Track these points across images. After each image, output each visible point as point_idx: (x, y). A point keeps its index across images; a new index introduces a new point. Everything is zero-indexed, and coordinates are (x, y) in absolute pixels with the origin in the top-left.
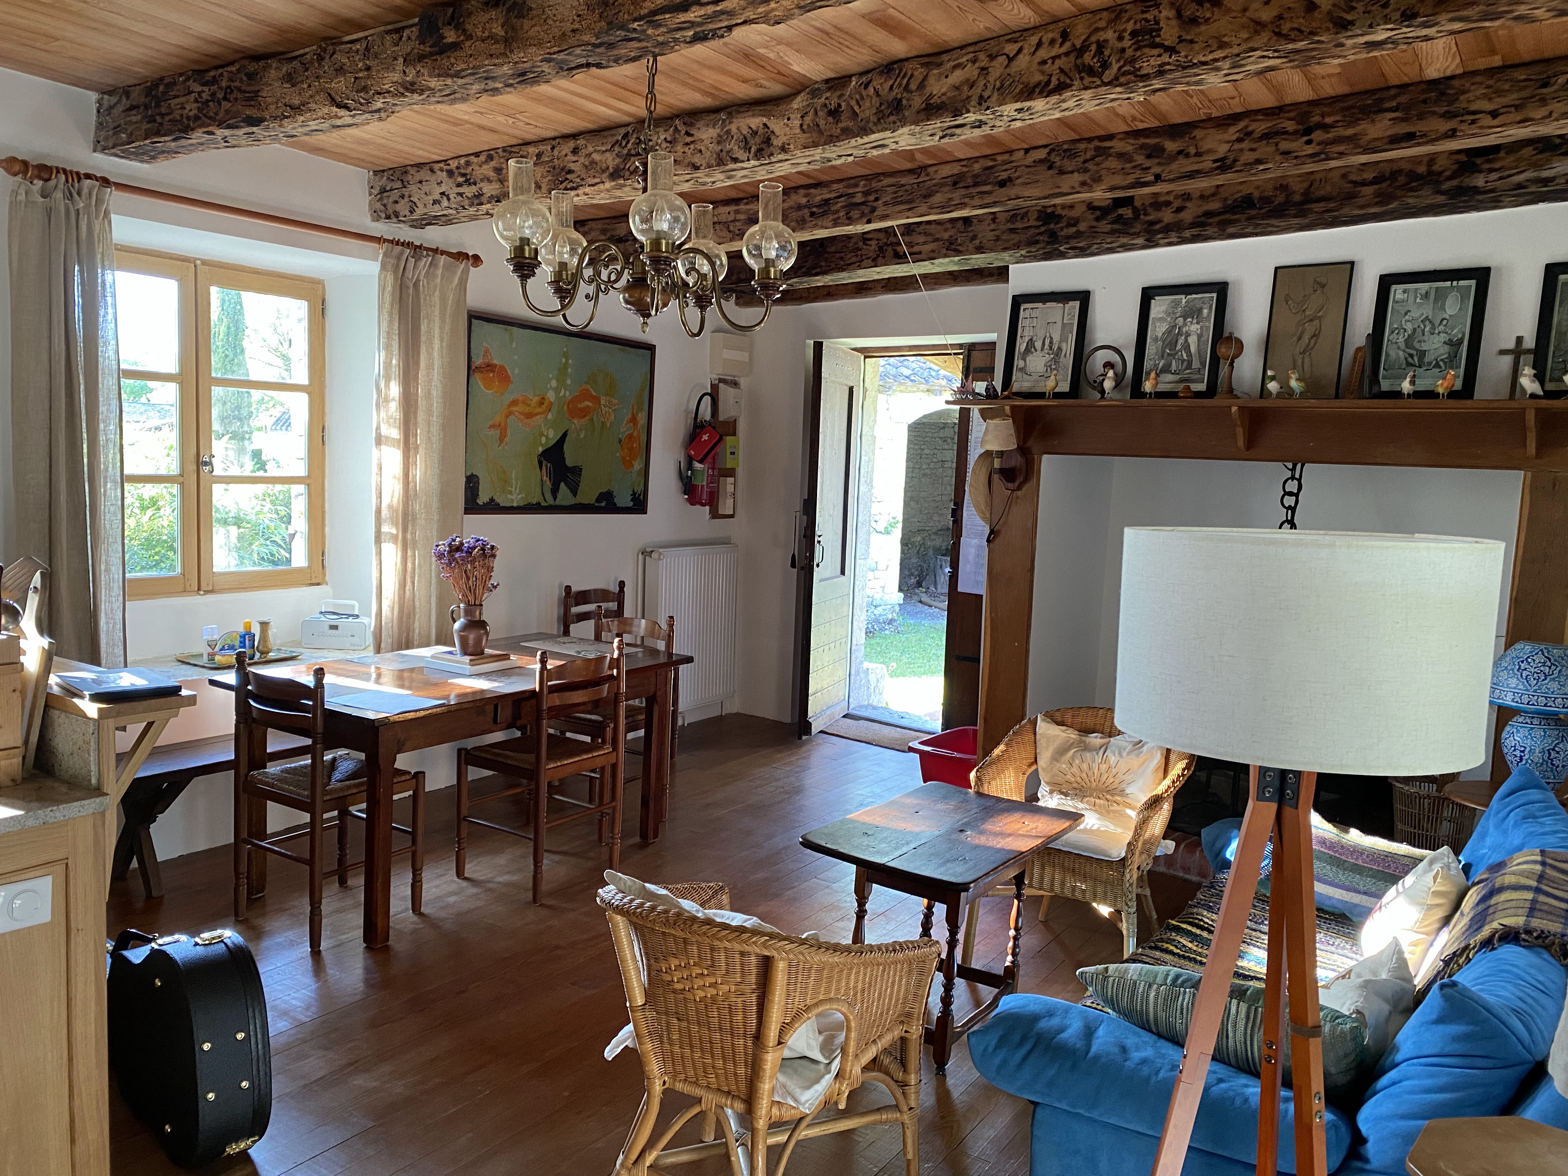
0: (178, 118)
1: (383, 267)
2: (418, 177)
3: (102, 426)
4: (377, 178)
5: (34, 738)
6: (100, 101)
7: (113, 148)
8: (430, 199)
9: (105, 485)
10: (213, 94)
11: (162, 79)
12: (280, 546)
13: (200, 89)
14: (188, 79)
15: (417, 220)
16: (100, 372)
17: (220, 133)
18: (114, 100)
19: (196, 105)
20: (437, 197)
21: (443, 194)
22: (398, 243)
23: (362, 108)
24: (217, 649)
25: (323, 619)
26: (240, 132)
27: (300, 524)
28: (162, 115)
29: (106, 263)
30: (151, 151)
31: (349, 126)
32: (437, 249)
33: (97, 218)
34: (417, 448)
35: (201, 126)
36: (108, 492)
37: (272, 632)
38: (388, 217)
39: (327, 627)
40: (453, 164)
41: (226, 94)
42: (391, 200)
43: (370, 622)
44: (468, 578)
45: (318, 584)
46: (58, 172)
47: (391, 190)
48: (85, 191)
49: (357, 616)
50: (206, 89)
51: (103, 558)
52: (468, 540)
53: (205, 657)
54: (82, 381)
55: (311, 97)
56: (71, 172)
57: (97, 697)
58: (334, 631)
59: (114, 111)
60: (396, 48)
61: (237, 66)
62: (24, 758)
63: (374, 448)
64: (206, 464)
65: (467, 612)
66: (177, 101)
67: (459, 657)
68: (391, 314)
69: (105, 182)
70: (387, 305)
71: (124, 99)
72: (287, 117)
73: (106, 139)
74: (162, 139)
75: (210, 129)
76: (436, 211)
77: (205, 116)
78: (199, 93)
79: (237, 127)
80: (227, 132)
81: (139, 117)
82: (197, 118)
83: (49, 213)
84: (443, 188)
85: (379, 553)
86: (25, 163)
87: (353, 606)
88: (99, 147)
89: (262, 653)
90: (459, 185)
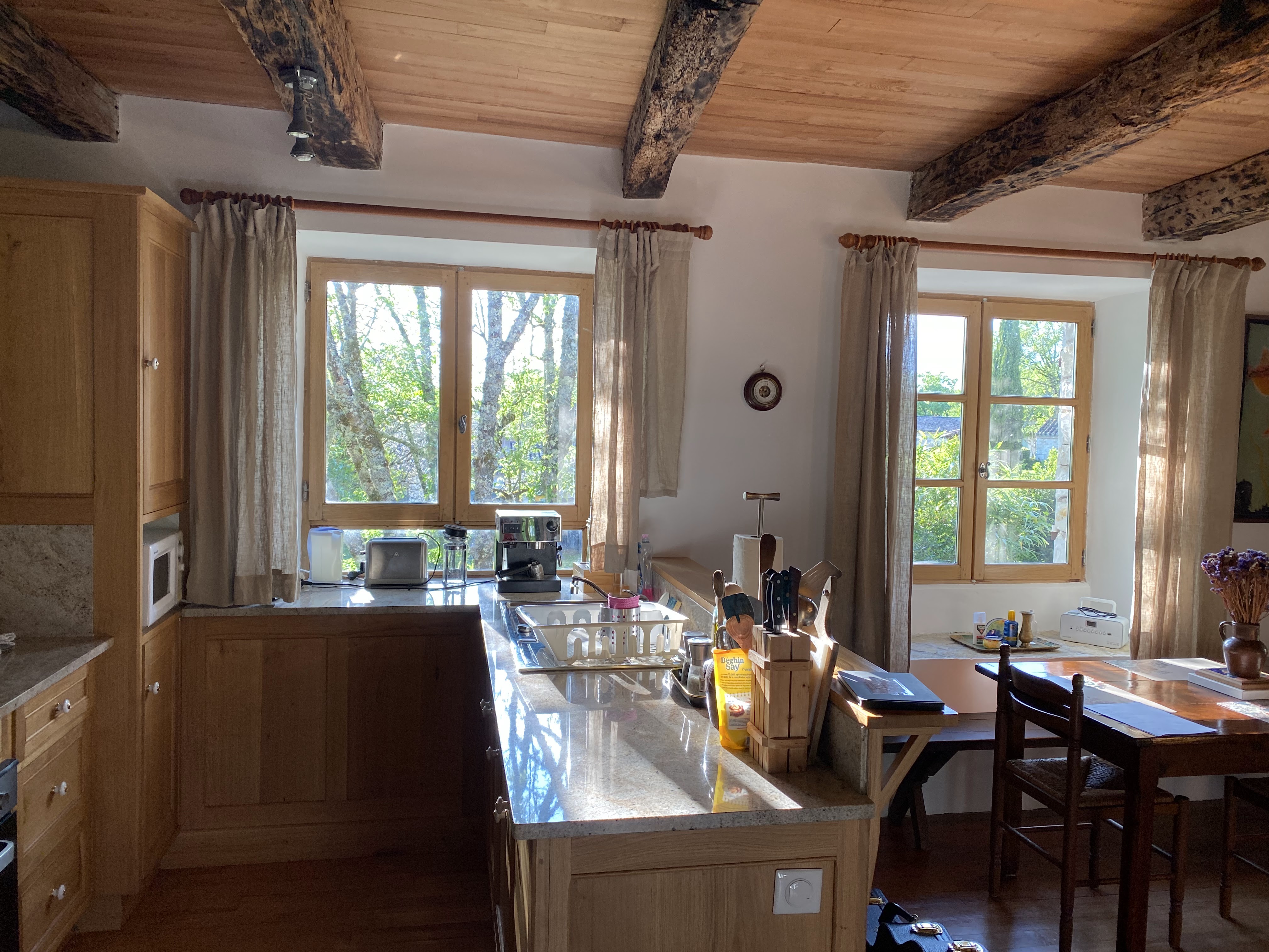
0: (973, 175)
1: (1155, 282)
2: (1197, 188)
3: (900, 441)
4: (1152, 199)
5: (818, 730)
6: (913, 179)
7: (921, 213)
8: (1210, 208)
9: (901, 490)
10: (1003, 147)
11: (962, 146)
12: (1041, 535)
13: (993, 145)
14: (982, 140)
15: (1194, 231)
16: (902, 397)
17: (1007, 179)
18: (923, 174)
19: (988, 160)
20: (1217, 204)
21: (1225, 200)
22: (1171, 257)
23: (1149, 119)
24: (985, 633)
25: (1081, 614)
26: (1025, 175)
27: (1061, 525)
28: (960, 176)
29: (911, 307)
30: (950, 210)
31: (1132, 142)
32: (1214, 258)
33: (906, 271)
34: (1183, 456)
35: (990, 178)
36: (903, 495)
37: (1033, 623)
38: (1162, 234)
39: (1085, 623)
40: (1238, 168)
41: (1014, 143)
42: (1167, 217)
43: (1127, 623)
44: (1242, 593)
45: (1077, 581)
46: (880, 239)
47: (1167, 207)
48: (898, 252)
49: (1114, 616)
50: (997, 144)
51: (896, 550)
52: (1242, 552)
53: (974, 641)
54: (887, 405)
55: (1095, 122)
56: (889, 238)
57: (869, 705)
58: (1091, 628)
59: (924, 183)
60: (1190, 46)
61: (1025, 115)
62: (809, 747)
63: (1138, 457)
64: (983, 470)
65: (1239, 631)
66: (973, 161)
67: (1228, 677)
68: (1161, 326)
69: (914, 241)
70: (1158, 317)
71: (932, 171)
72: (1070, 149)
73: (916, 207)
74: (959, 197)
75: (999, 178)
76: (1217, 218)
77: (996, 167)
78: (991, 149)
79: (1023, 170)
80: (1013, 177)
81: (942, 183)
82: (988, 171)
83: (871, 274)
84: (1225, 194)
85: (1139, 558)
86: (857, 236)
87: (1111, 606)
88: (911, 216)
89: (1023, 642)
90: (1245, 188)
